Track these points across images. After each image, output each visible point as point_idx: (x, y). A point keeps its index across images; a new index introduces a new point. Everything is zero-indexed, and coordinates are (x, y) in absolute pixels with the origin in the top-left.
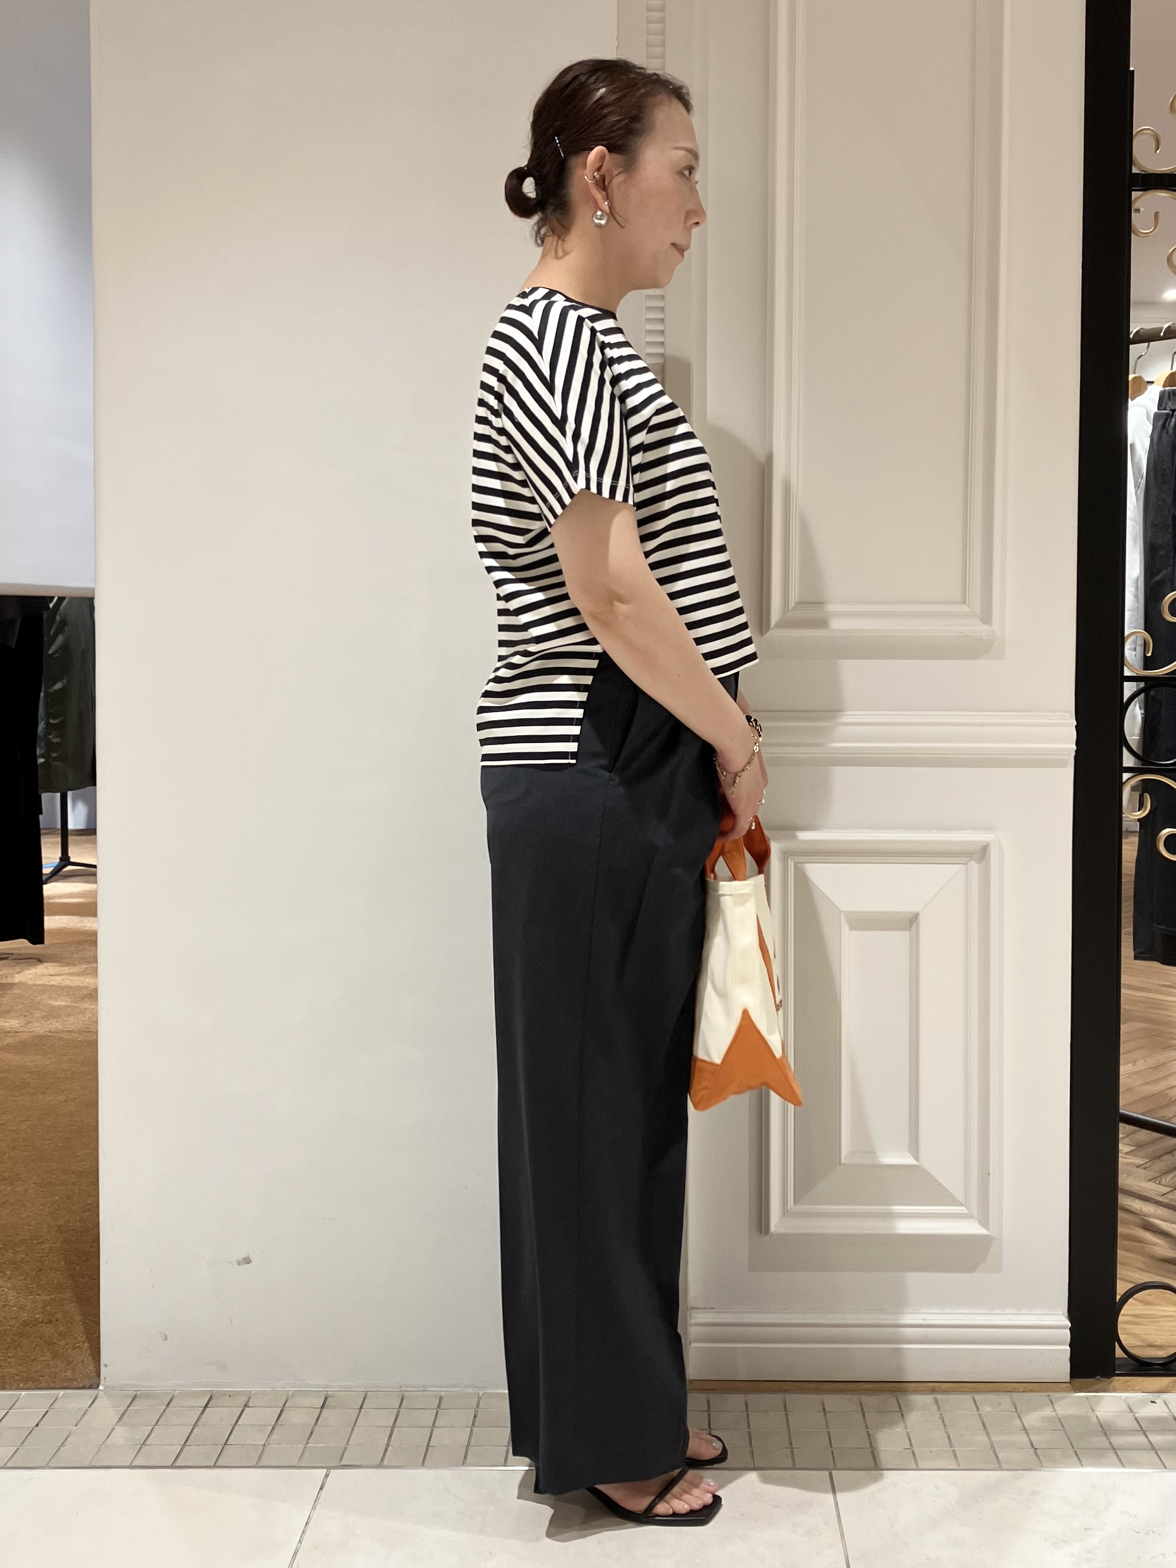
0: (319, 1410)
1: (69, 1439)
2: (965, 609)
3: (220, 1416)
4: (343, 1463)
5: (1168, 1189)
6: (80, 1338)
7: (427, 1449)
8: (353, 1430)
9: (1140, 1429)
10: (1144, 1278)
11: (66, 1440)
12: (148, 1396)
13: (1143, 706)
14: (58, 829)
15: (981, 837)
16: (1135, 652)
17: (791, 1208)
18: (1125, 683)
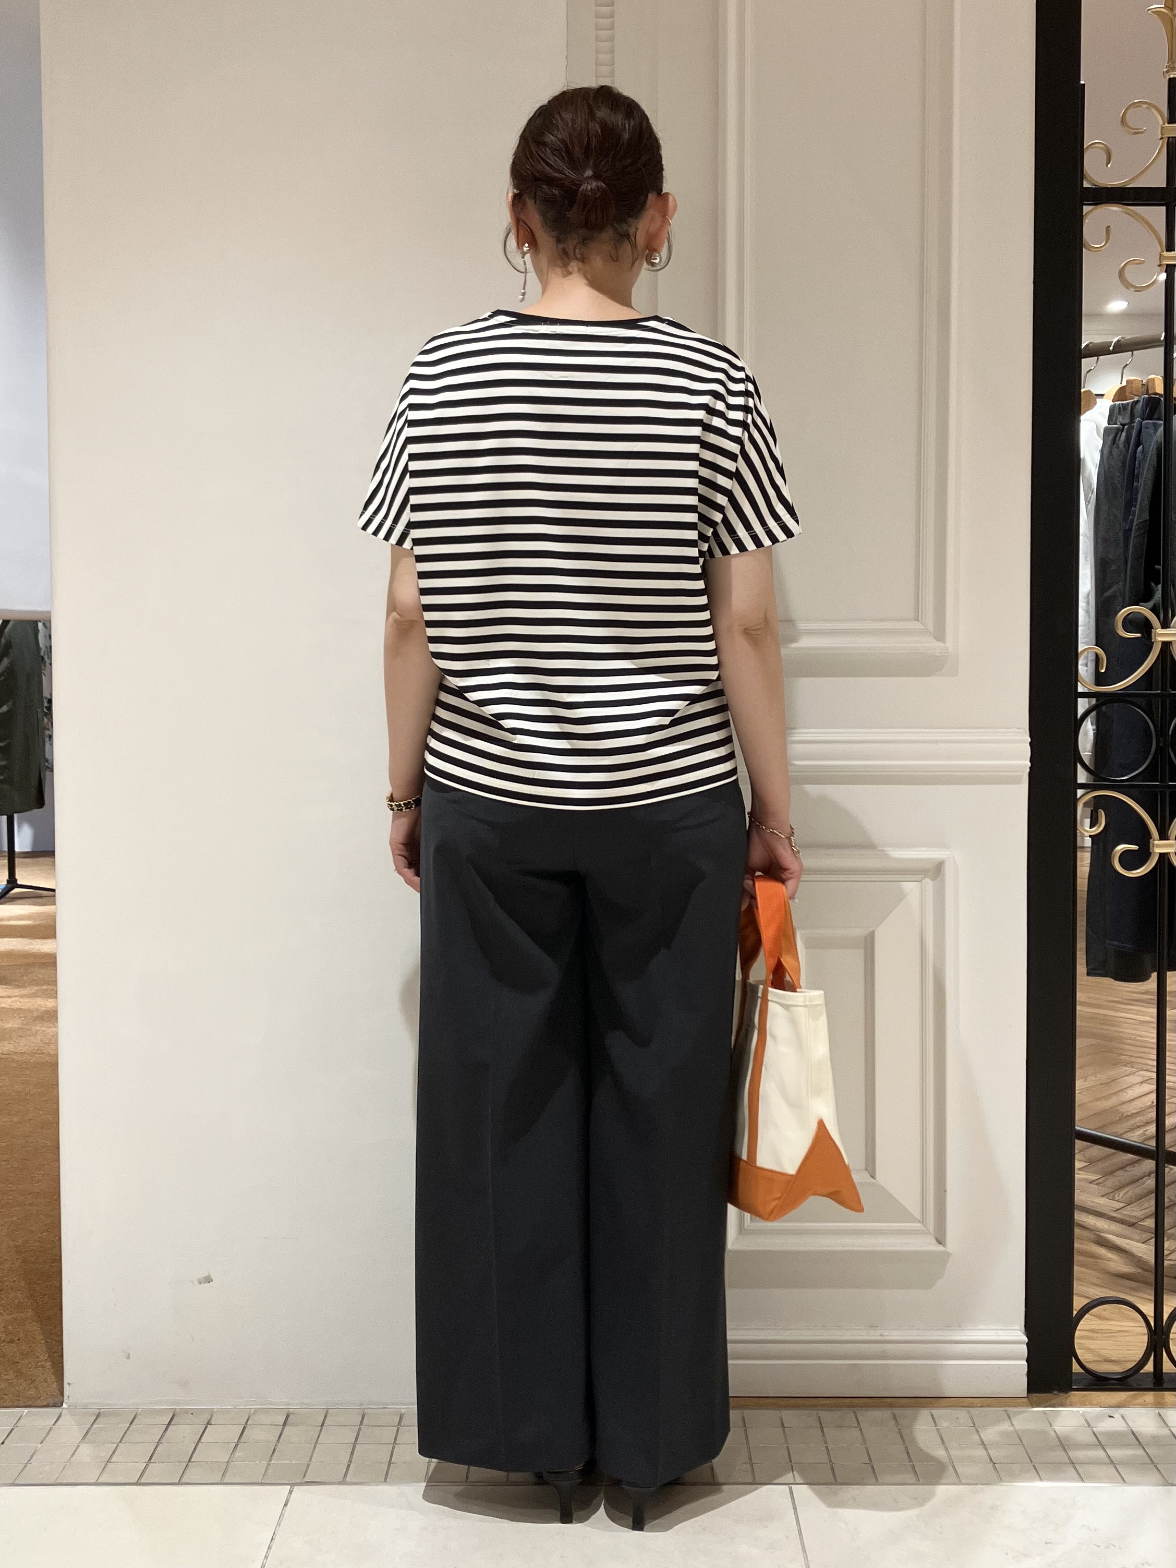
0: (282, 1427)
1: (35, 1457)
2: (917, 625)
3: (184, 1433)
4: (306, 1479)
5: (1122, 1205)
6: (41, 1357)
7: (389, 1466)
8: (315, 1447)
9: (1099, 1444)
10: (1099, 1294)
11: (32, 1457)
12: (115, 1413)
13: (1094, 722)
14: (5, 852)
15: (936, 854)
16: (1086, 668)
17: (748, 1226)
18: (1079, 699)
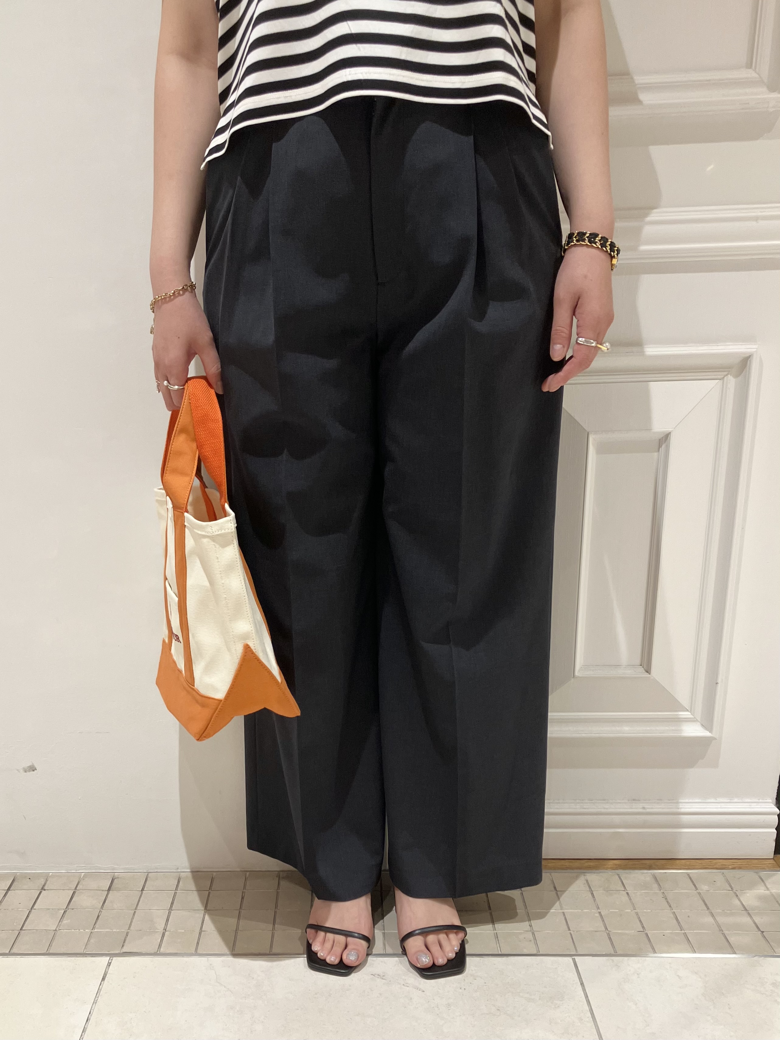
0: (106, 892)
3: (20, 899)
4: (124, 950)
8: (134, 914)
15: (742, 349)
